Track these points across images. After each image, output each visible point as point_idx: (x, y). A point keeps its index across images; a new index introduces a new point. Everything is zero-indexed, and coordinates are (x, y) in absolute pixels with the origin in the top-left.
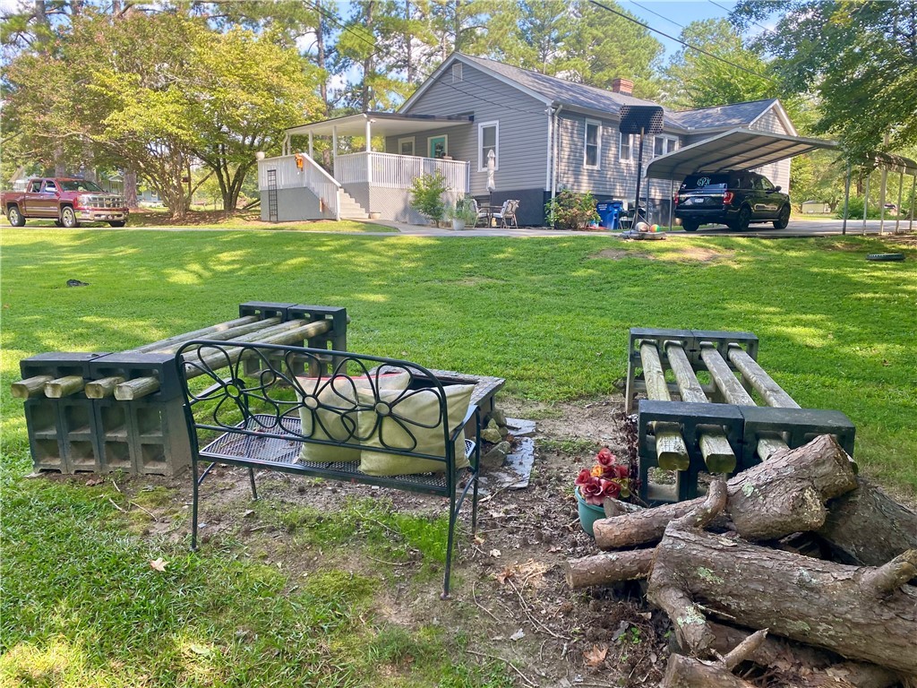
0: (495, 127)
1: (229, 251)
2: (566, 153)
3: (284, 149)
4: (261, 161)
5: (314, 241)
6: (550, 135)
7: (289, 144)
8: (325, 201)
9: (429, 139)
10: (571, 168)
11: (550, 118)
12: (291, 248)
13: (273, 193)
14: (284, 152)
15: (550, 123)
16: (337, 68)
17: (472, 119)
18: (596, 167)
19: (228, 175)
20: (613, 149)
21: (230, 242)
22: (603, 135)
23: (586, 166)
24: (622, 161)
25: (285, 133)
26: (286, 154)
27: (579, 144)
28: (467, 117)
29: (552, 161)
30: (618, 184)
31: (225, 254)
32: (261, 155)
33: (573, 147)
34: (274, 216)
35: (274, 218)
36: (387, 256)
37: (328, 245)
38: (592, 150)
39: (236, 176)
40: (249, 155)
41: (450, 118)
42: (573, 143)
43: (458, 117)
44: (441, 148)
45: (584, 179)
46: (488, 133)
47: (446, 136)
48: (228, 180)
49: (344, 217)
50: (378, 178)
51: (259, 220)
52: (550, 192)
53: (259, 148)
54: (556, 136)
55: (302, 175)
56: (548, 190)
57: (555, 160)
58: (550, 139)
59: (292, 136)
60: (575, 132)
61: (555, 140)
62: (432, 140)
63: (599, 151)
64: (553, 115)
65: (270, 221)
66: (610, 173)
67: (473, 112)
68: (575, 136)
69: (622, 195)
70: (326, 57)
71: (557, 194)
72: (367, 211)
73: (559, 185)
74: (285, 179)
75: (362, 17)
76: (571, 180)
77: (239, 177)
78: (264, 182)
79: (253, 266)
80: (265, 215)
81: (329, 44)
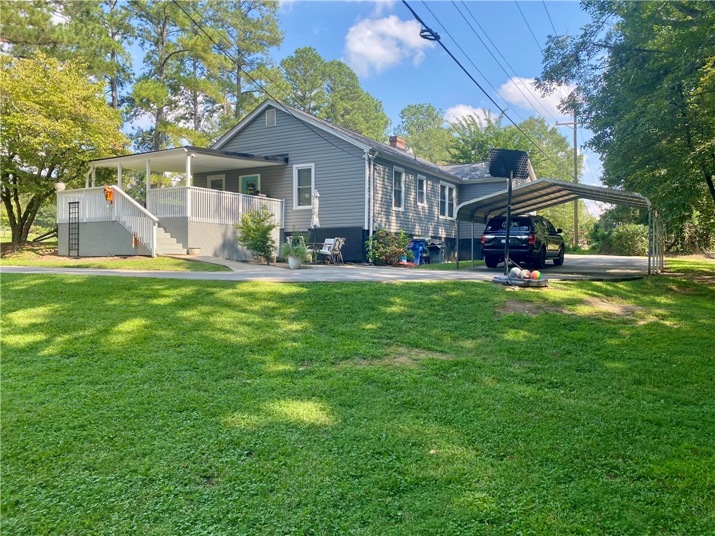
0: (310, 169)
1: (25, 308)
2: (380, 196)
3: (87, 181)
4: (61, 193)
5: (143, 289)
6: (367, 179)
7: (93, 176)
8: (139, 236)
9: (240, 177)
10: (383, 210)
11: (367, 163)
12: (116, 302)
13: (75, 227)
14: (87, 184)
15: (367, 167)
16: (128, 116)
17: (286, 160)
18: (402, 209)
19: (18, 206)
20: (413, 193)
21: (26, 292)
22: (406, 181)
23: (394, 208)
24: (419, 204)
25: (90, 164)
26: (90, 185)
27: (389, 188)
28: (282, 158)
29: (369, 202)
30: (417, 224)
31: (20, 313)
32: (61, 186)
33: (385, 190)
34: (74, 249)
35: (74, 253)
36: (253, 312)
37: (165, 296)
38: (398, 193)
39: (28, 207)
40: (45, 186)
41: (267, 158)
42: (384, 187)
43: (274, 158)
44: (254, 186)
45: (393, 219)
46: (304, 175)
47: (259, 176)
48: (19, 211)
49: (161, 254)
50: (196, 212)
51: (56, 254)
52: (368, 231)
53: (58, 180)
54: (372, 180)
55: (111, 209)
56: (366, 228)
57: (372, 201)
58: (367, 182)
59: (97, 169)
60: (386, 177)
61: (372, 183)
62: (243, 178)
63: (403, 195)
64: (369, 159)
65: (69, 256)
66: (411, 214)
67: (287, 155)
68: (386, 180)
69: (420, 234)
70: (119, 105)
71: (374, 232)
72: (185, 246)
73: (376, 225)
74: (90, 210)
75: (154, 75)
76: (384, 220)
77: (33, 207)
78: (62, 214)
79: (66, 337)
80: (63, 249)
81: (122, 95)
